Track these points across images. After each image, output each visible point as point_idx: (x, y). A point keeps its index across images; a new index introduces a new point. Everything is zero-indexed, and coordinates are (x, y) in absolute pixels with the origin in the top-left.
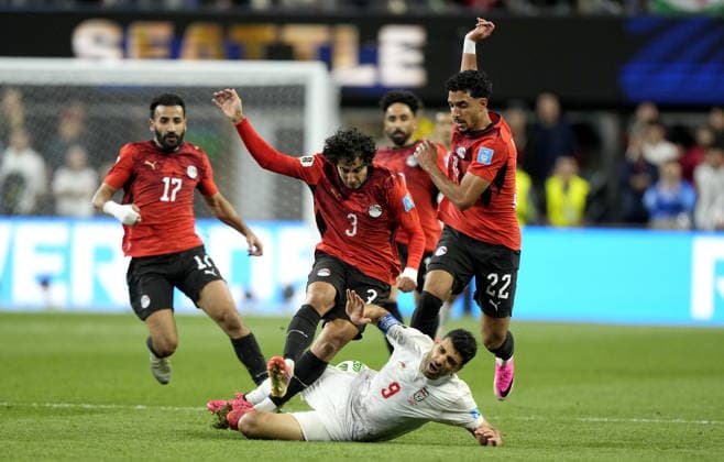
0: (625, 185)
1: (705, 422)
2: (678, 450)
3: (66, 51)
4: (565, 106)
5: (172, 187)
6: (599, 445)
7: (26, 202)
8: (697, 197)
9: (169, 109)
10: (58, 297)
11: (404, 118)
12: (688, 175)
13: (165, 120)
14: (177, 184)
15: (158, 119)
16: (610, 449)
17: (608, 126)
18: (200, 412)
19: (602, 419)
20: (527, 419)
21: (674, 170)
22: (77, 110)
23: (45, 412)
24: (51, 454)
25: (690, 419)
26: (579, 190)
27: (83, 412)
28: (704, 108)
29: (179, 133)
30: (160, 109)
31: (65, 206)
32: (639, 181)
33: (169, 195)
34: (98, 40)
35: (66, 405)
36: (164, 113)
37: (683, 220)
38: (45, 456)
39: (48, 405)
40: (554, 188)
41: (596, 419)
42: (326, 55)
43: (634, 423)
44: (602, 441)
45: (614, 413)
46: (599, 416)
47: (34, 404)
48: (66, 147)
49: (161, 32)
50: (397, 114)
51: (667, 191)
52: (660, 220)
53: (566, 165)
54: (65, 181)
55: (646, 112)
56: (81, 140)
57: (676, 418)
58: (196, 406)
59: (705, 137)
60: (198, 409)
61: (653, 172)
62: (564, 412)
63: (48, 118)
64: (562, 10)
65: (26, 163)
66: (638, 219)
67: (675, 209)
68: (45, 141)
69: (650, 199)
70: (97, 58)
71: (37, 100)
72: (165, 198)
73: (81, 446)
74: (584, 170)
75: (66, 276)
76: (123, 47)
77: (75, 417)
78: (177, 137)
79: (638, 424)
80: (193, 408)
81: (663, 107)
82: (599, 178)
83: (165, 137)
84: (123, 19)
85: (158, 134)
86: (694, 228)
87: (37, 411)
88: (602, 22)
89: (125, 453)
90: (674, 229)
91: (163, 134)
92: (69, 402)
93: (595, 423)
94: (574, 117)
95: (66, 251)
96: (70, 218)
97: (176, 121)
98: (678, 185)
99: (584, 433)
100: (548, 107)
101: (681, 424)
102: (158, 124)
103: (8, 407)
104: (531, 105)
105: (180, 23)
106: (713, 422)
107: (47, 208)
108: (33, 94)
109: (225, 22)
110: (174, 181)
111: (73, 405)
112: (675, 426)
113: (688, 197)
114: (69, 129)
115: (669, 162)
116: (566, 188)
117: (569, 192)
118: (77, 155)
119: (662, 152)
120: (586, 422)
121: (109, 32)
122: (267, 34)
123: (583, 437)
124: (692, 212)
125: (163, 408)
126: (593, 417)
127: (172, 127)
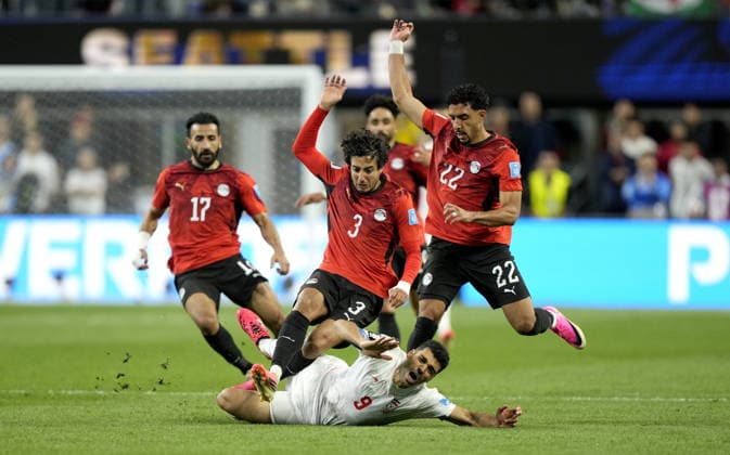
0: (605, 177)
1: (683, 400)
2: (657, 427)
3: (76, 58)
4: (547, 103)
5: (200, 206)
6: (581, 423)
7: (40, 201)
8: (672, 187)
9: (204, 127)
10: (72, 290)
11: (386, 121)
12: (663, 168)
13: (200, 138)
14: (205, 203)
15: (193, 138)
16: (593, 426)
17: (587, 122)
18: (207, 397)
19: (584, 399)
20: (514, 399)
21: (650, 163)
22: (87, 114)
23: (60, 399)
24: (66, 438)
25: (668, 397)
26: (561, 182)
27: (95, 398)
28: (678, 104)
29: (213, 150)
30: (195, 127)
31: (77, 204)
32: (618, 174)
33: (199, 215)
34: (106, 48)
35: (81, 392)
36: (199, 131)
37: (660, 210)
38: (61, 440)
39: (63, 392)
40: (537, 181)
41: (579, 398)
42: (321, 59)
43: (615, 402)
44: (585, 419)
45: (597, 392)
46: (582, 396)
47: (50, 392)
48: (76, 150)
49: (165, 39)
50: (380, 118)
51: (644, 182)
52: (638, 210)
53: (548, 160)
54: (76, 181)
55: (624, 109)
56: (90, 143)
57: (655, 396)
58: (202, 391)
59: (678, 131)
60: (205, 394)
61: (631, 165)
62: (549, 393)
63: (61, 122)
64: (542, 13)
65: (39, 164)
66: (617, 209)
67: (651, 199)
68: (57, 143)
69: (628, 190)
70: (105, 65)
71: (49, 105)
72: (194, 218)
73: (95, 430)
74: (565, 163)
75: (79, 270)
76: (130, 54)
77: (88, 403)
78: (212, 154)
79: (620, 402)
80: (199, 394)
81: (639, 103)
82: (580, 172)
83: (201, 154)
84: (130, 28)
85: (194, 151)
86: (670, 217)
87: (53, 398)
88: (580, 25)
89: (136, 437)
90: (651, 218)
91: (199, 151)
92: (83, 389)
93: (577, 402)
94: (556, 114)
95: (78, 247)
96: (81, 215)
97: (211, 138)
98: (655, 177)
99: (568, 411)
100: (531, 105)
101: (659, 402)
102: (193, 142)
103: (26, 395)
104: (514, 104)
105: (183, 31)
106: (690, 400)
107: (60, 206)
108: (45, 99)
109: (224, 30)
110: (203, 200)
111: (86, 392)
112: (654, 404)
113: (663, 188)
114: (80, 132)
115: (647, 155)
116: (548, 181)
117: (551, 185)
118: (87, 157)
119: (639, 146)
120: (571, 401)
121: (116, 40)
122: (266, 40)
123: (567, 415)
124: (667, 203)
125: (172, 394)
126: (577, 396)
127: (207, 144)
